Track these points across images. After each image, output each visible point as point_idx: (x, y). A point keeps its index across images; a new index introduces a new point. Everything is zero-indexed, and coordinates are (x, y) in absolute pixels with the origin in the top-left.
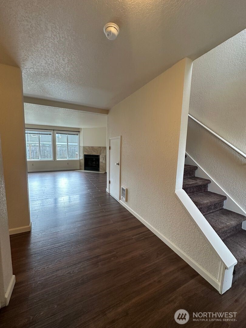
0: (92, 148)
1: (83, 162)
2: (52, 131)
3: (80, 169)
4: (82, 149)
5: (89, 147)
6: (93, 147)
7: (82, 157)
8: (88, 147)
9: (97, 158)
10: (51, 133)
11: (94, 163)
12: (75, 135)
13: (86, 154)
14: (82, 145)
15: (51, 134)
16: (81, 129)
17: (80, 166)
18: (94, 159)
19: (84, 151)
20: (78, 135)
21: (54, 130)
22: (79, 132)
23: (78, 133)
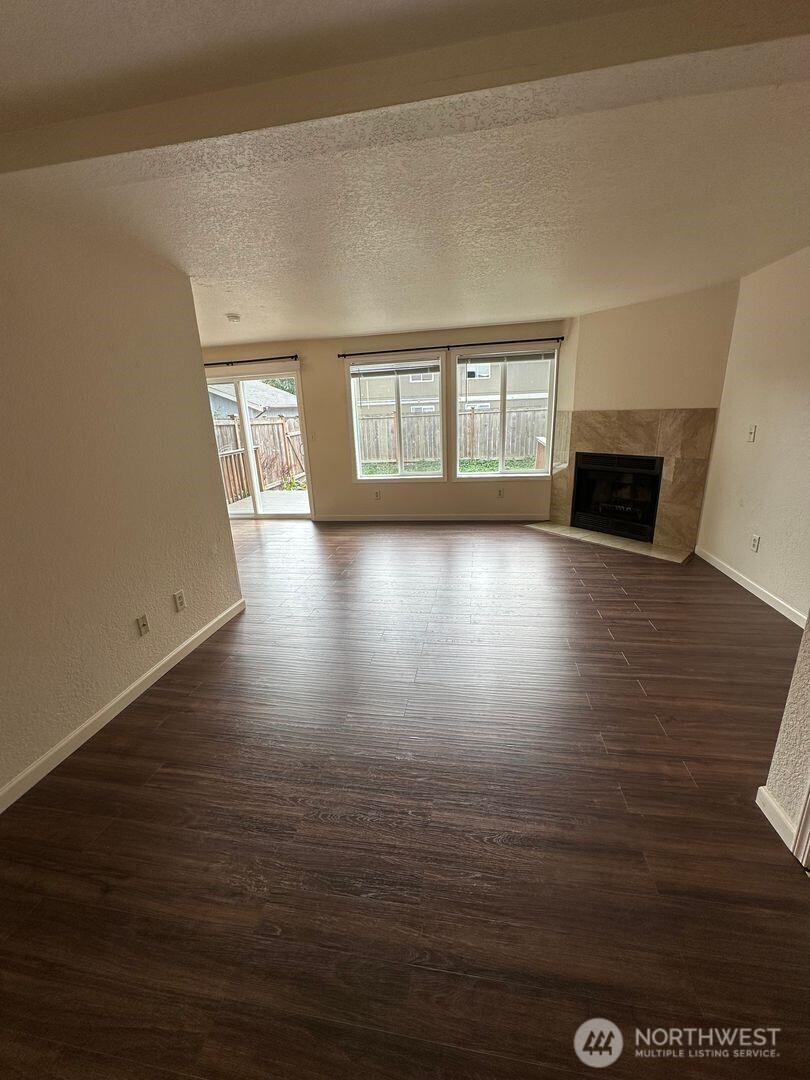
0: (625, 417)
1: (567, 487)
2: (442, 353)
3: (552, 521)
4: (566, 423)
5: (605, 414)
6: (628, 412)
7: (564, 464)
8: (600, 412)
9: (647, 471)
10: (438, 363)
11: (625, 493)
12: (537, 357)
13: (586, 448)
14: (568, 405)
15: (435, 369)
16: (572, 319)
17: (552, 504)
18: (628, 479)
19: (577, 434)
20: (550, 356)
21: (448, 347)
22: (558, 339)
23: (553, 345)
